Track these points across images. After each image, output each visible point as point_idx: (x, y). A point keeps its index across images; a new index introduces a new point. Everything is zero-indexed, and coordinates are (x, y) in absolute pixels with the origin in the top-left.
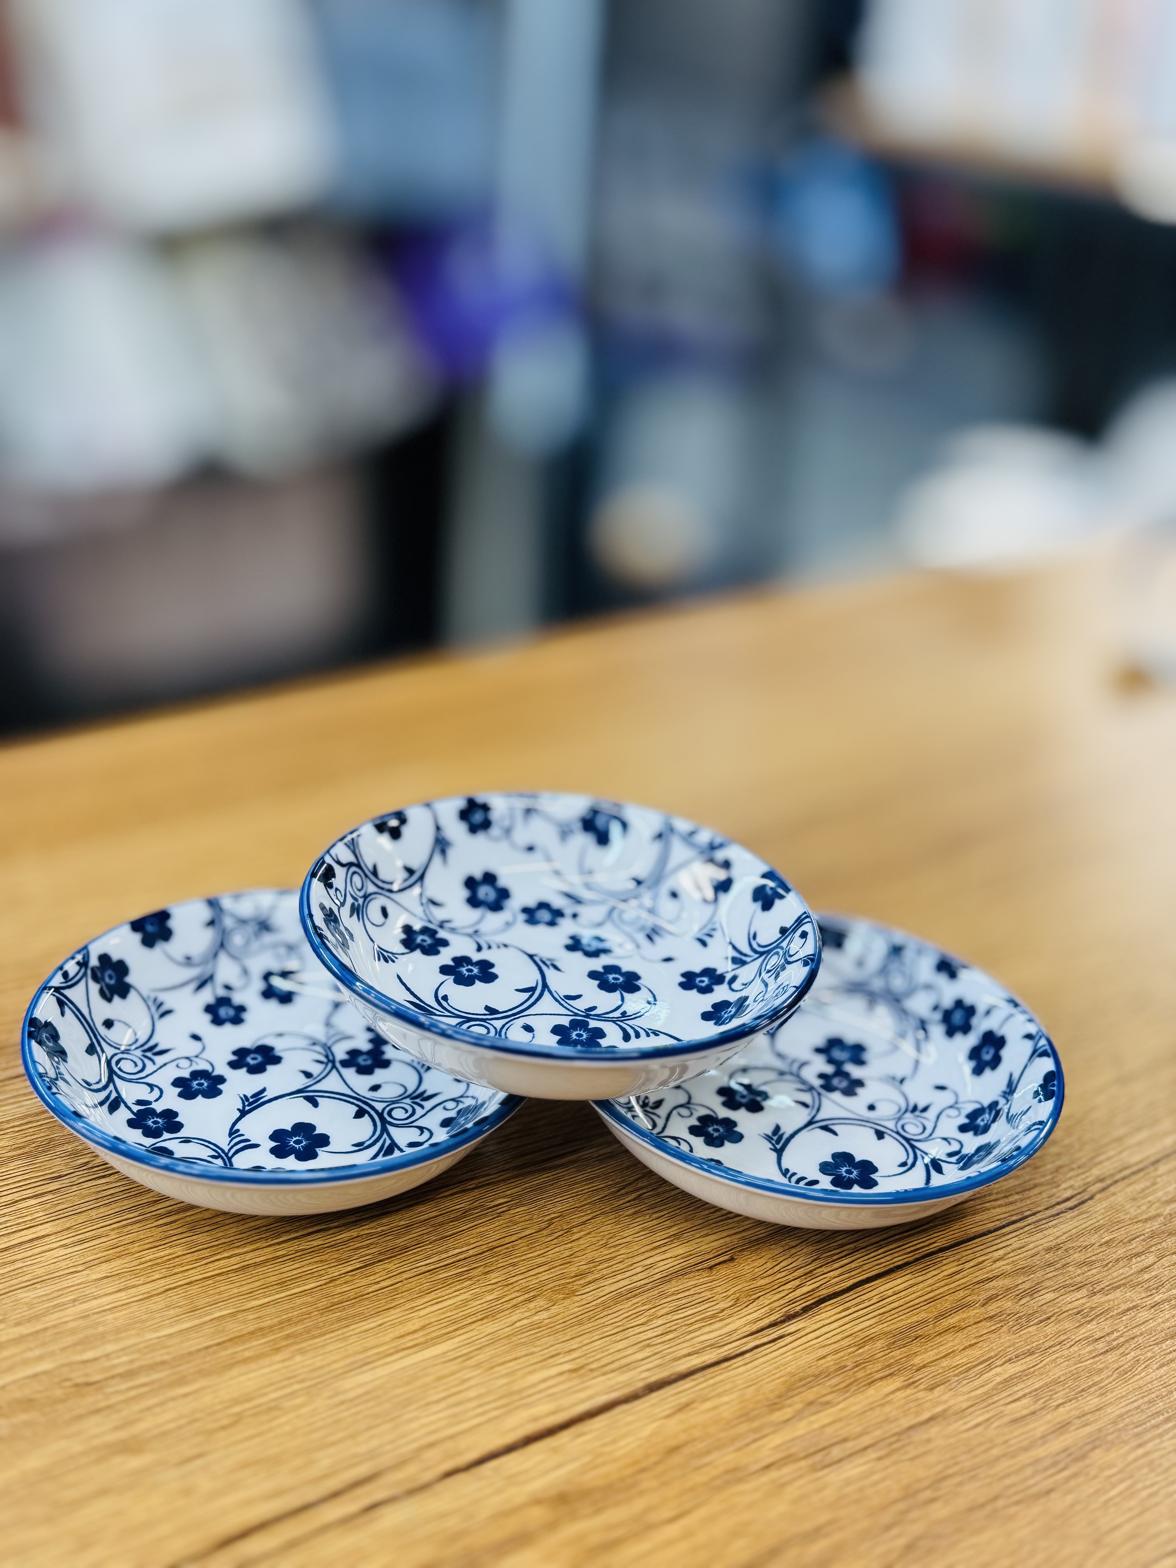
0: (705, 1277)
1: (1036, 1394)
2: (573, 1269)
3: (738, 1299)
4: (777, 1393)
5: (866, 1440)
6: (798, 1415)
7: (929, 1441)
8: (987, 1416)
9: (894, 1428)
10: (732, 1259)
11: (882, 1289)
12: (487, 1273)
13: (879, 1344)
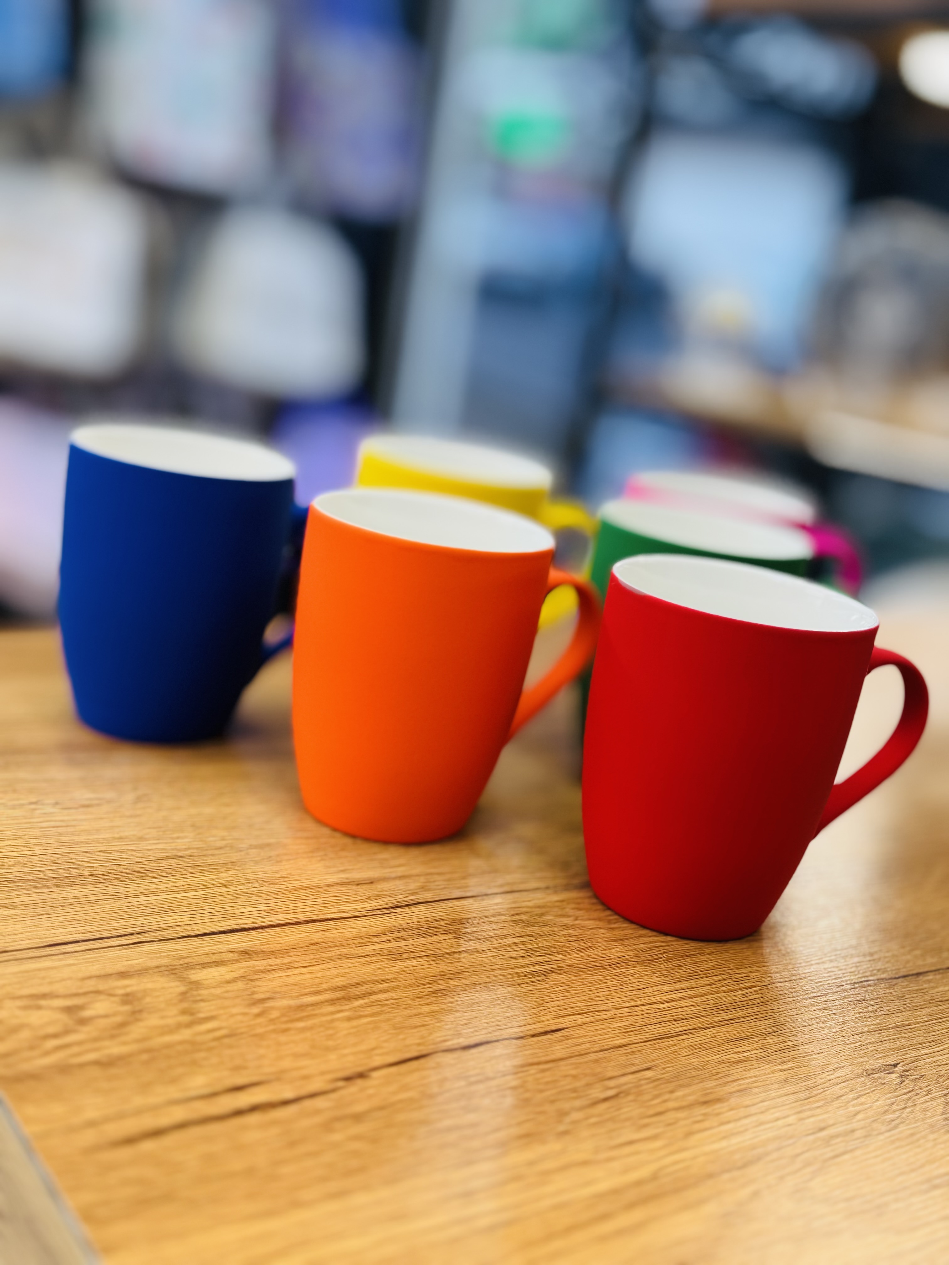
0: (354, 887)
1: (527, 950)
2: (278, 875)
3: (370, 897)
4: (380, 932)
5: (424, 954)
6: (389, 941)
7: (459, 958)
8: (496, 954)
9: (442, 951)
10: (372, 883)
11: (454, 903)
12: (227, 871)
13: (445, 922)
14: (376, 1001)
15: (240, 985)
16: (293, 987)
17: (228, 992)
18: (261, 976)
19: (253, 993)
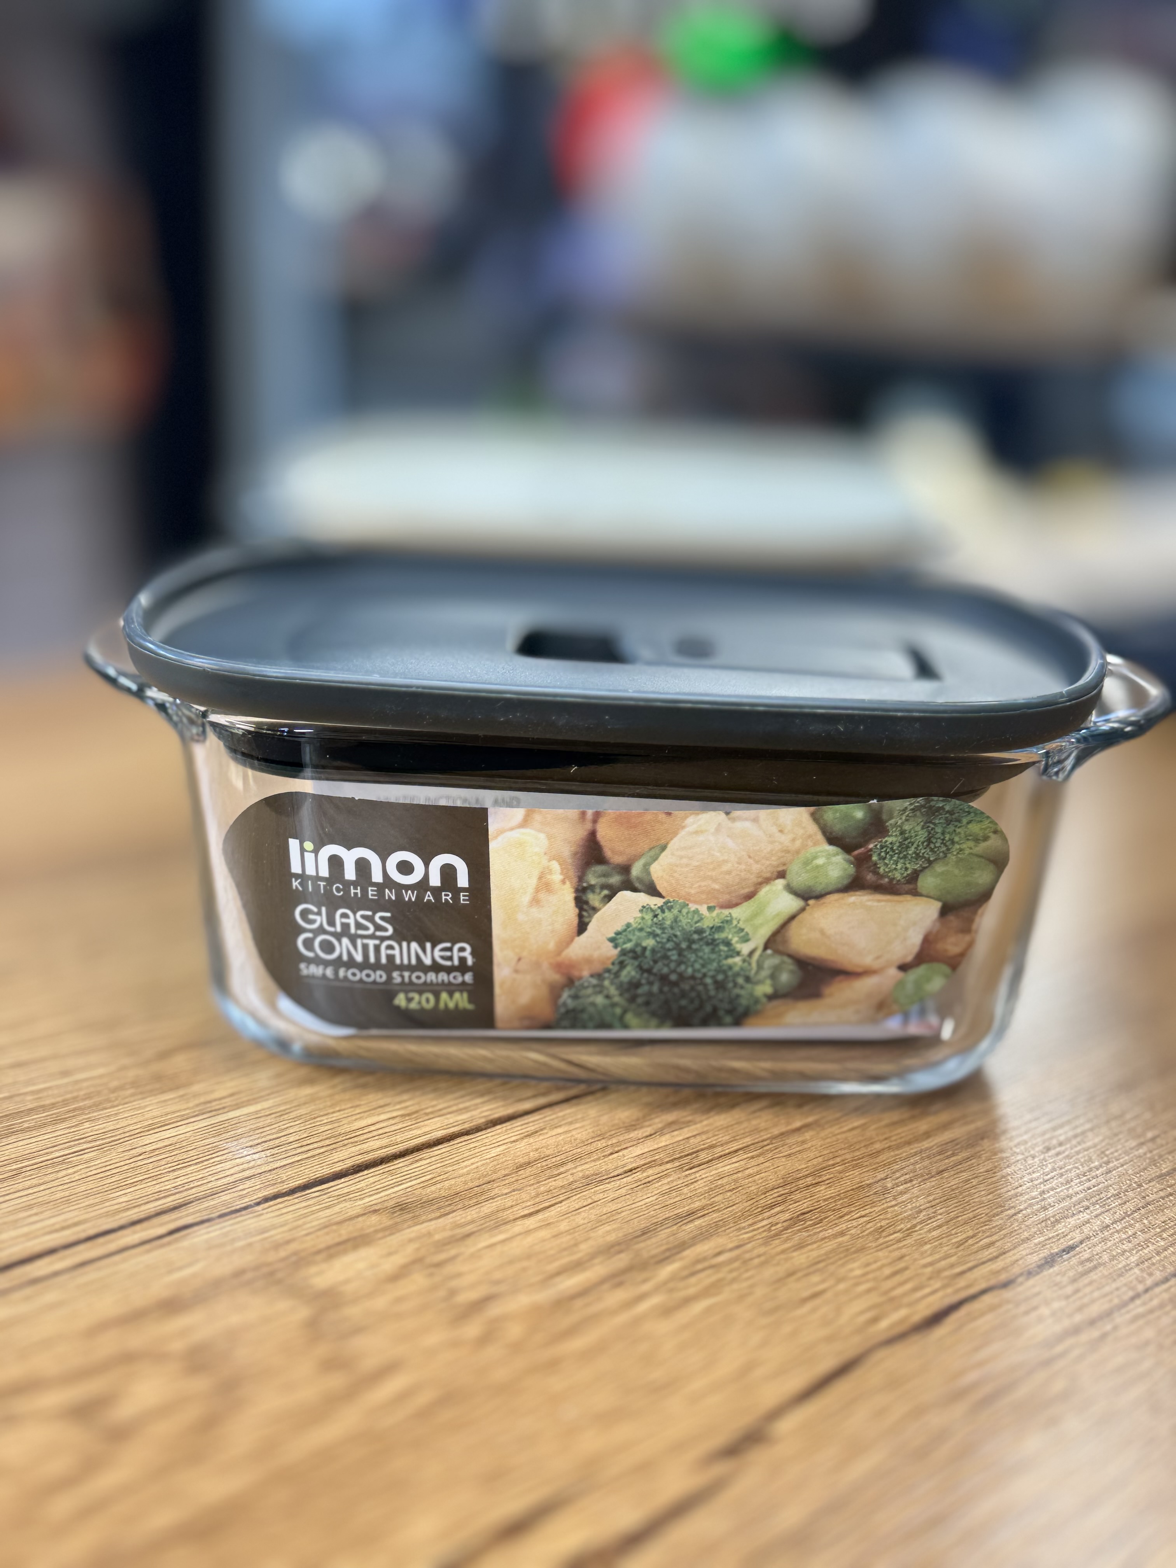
14: (698, 1261)
15: (418, 1281)
16: (525, 1264)
17: (399, 1300)
18: (453, 1252)
19: (453, 1293)
